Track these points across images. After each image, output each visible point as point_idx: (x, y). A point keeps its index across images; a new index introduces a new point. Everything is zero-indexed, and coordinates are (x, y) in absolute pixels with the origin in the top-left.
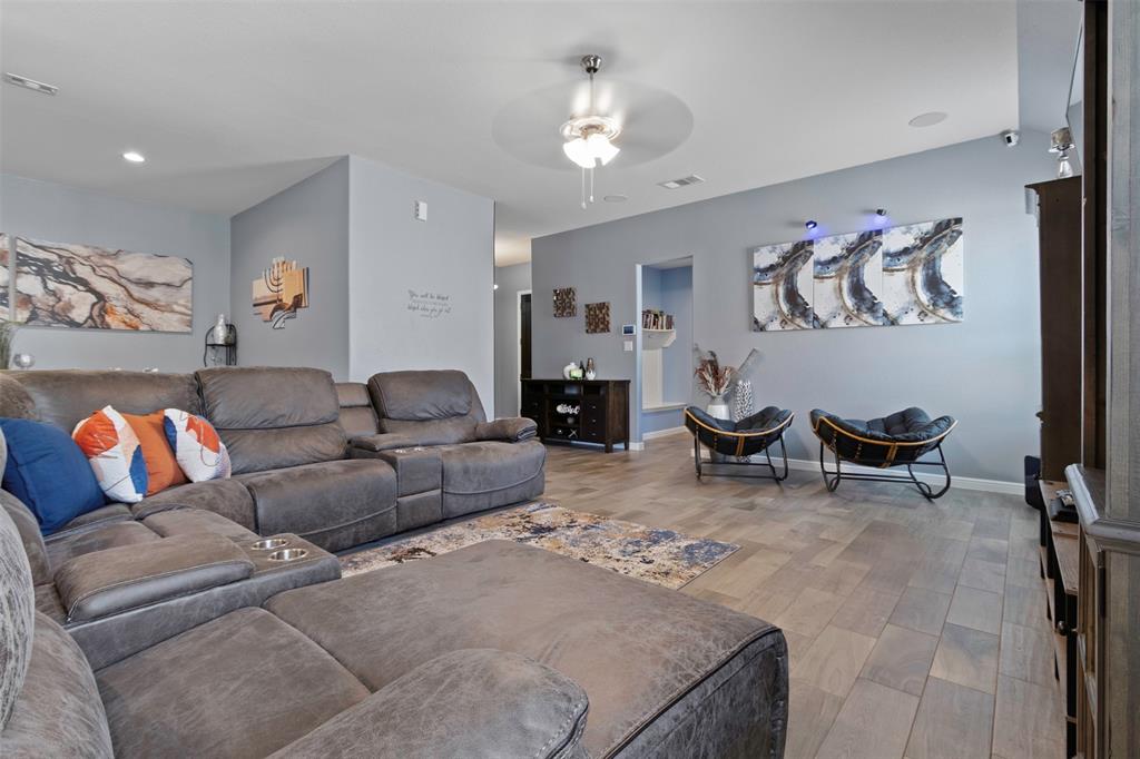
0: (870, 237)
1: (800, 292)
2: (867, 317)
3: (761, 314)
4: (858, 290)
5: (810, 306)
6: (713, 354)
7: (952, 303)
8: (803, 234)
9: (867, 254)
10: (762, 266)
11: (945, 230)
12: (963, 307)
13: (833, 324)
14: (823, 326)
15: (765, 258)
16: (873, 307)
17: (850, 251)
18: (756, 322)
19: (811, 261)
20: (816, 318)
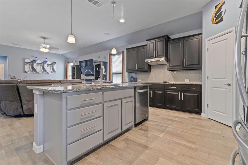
0: (45, 62)
1: (34, 67)
2: (45, 72)
3: (26, 70)
4: (43, 68)
5: (36, 70)
6: (14, 76)
7: (55, 72)
8: (35, 59)
9: (45, 64)
10: (27, 62)
11: (54, 63)
12: (56, 72)
13: (40, 73)
14: (38, 73)
15: (27, 61)
16: (46, 71)
17: (42, 63)
18: (25, 71)
19: (36, 63)
20: (37, 72)
